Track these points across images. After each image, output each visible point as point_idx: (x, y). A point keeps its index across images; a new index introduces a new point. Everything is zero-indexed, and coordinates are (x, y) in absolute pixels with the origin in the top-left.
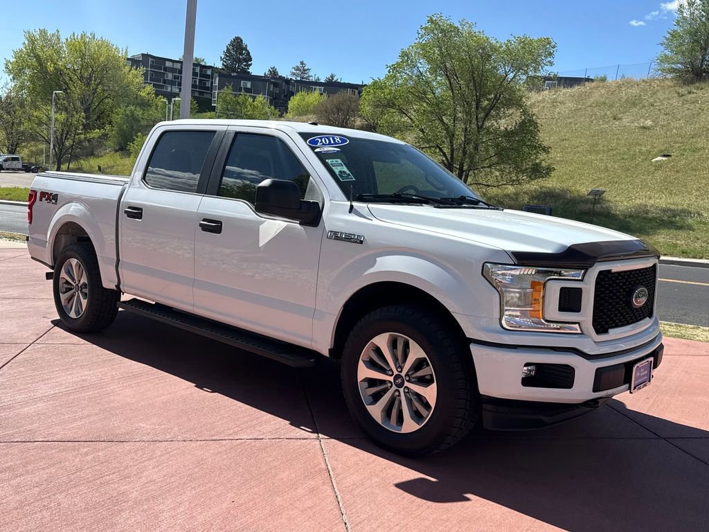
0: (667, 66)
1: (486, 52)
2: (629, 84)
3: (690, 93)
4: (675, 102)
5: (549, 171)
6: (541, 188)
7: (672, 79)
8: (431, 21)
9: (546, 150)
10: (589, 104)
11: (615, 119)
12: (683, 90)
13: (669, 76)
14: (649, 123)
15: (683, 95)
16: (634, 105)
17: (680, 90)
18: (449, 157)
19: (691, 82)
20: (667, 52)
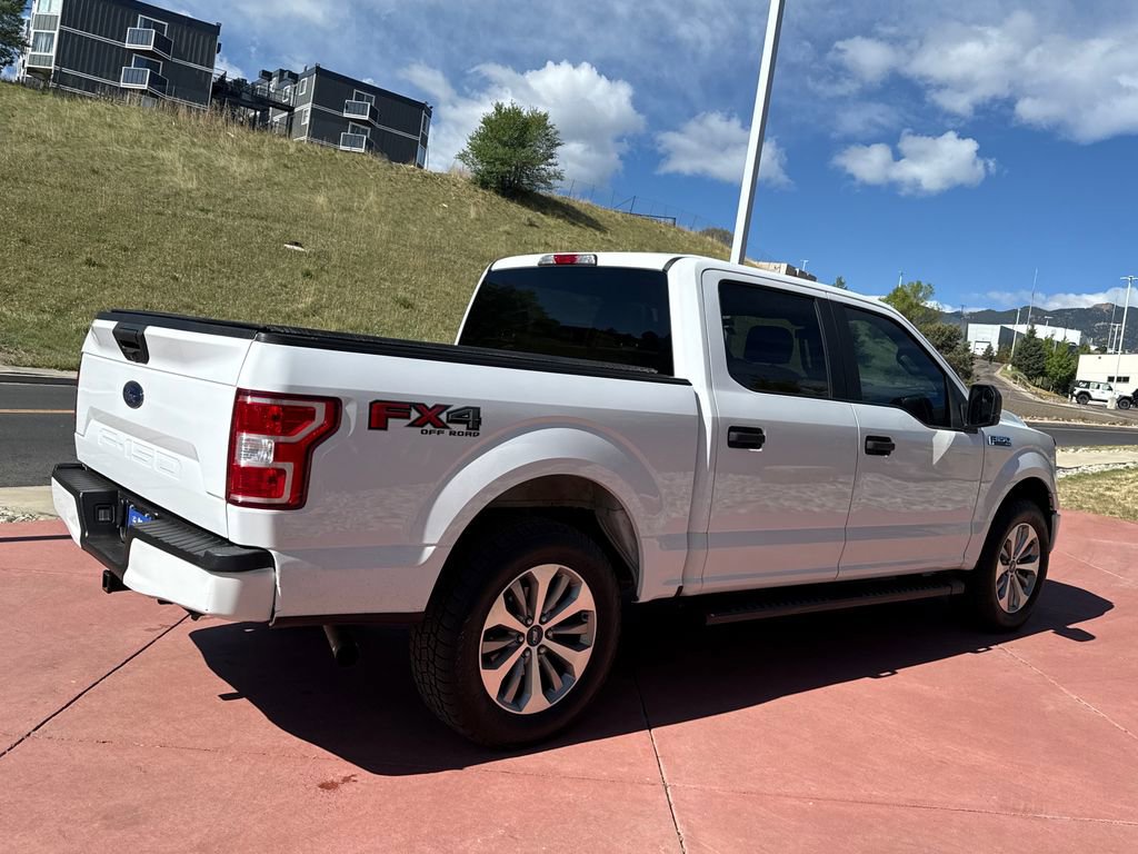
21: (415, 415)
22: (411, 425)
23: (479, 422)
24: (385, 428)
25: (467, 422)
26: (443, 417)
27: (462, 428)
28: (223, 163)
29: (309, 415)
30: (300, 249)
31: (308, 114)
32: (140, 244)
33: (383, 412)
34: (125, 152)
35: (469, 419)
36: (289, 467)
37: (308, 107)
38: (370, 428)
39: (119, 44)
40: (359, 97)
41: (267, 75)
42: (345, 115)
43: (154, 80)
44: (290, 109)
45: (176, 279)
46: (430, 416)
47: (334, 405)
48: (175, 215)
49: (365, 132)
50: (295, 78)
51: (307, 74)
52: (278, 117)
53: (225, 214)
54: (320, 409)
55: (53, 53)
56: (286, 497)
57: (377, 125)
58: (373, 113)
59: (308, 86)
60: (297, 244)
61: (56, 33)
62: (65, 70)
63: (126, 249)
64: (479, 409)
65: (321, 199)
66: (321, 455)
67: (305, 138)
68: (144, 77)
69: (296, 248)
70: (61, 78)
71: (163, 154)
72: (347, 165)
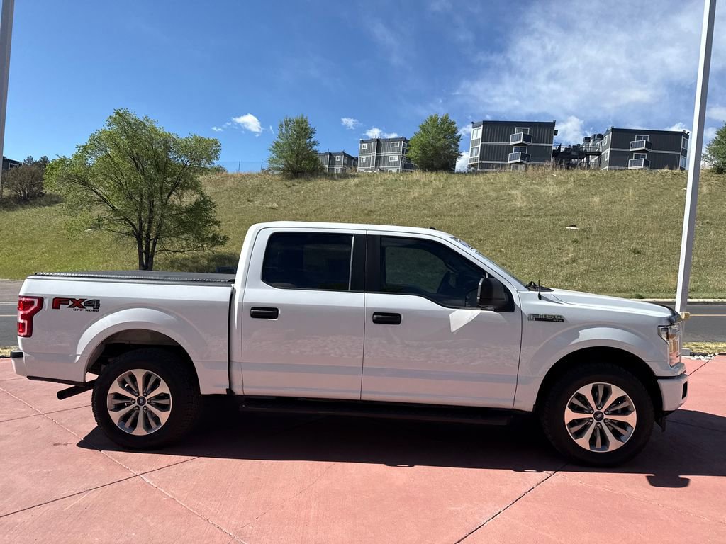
0: (275, 166)
1: (168, 144)
2: (250, 176)
3: (294, 185)
4: (287, 191)
5: (225, 239)
6: (213, 252)
7: (279, 175)
8: (118, 113)
9: (218, 223)
10: (225, 188)
11: (249, 201)
12: (289, 183)
13: (276, 173)
14: (275, 205)
15: (289, 187)
16: (259, 191)
17: (287, 183)
18: (137, 227)
19: (292, 178)
20: (274, 156)
21: (71, 303)
22: (69, 307)
23: (99, 306)
24: (59, 308)
25: (93, 306)
26: (83, 304)
27: (92, 308)
28: (544, 190)
29: (32, 303)
30: (575, 228)
31: (609, 154)
32: (488, 237)
33: (58, 302)
34: (494, 194)
35: (95, 304)
36: (26, 322)
37: (608, 151)
38: (53, 308)
39: (507, 143)
40: (639, 138)
41: (587, 139)
42: (631, 150)
43: (523, 157)
44: (599, 154)
45: (501, 251)
46: (77, 303)
47: (41, 300)
48: (509, 221)
49: (644, 156)
50: (600, 137)
51: (607, 133)
52: (594, 159)
53: (537, 216)
54: (36, 302)
55: (479, 156)
56: (25, 333)
57: (651, 151)
58: (648, 145)
59: (608, 139)
60: (572, 226)
61: (480, 146)
62: (483, 162)
63: (481, 240)
64: (99, 300)
65: (596, 199)
66: (36, 317)
67: (607, 167)
68: (518, 156)
69: (572, 228)
70: (482, 166)
71: (514, 192)
72: (622, 178)
